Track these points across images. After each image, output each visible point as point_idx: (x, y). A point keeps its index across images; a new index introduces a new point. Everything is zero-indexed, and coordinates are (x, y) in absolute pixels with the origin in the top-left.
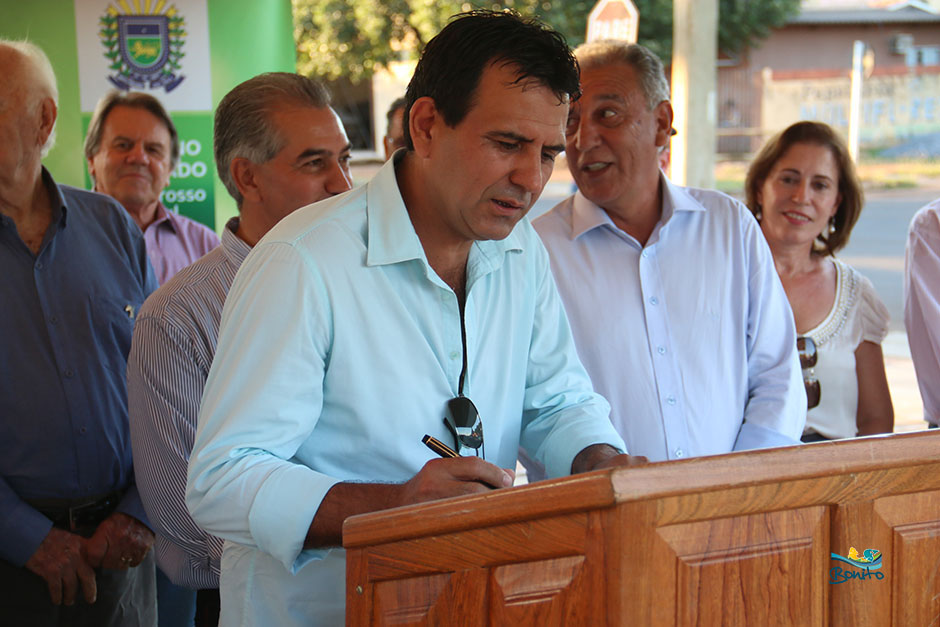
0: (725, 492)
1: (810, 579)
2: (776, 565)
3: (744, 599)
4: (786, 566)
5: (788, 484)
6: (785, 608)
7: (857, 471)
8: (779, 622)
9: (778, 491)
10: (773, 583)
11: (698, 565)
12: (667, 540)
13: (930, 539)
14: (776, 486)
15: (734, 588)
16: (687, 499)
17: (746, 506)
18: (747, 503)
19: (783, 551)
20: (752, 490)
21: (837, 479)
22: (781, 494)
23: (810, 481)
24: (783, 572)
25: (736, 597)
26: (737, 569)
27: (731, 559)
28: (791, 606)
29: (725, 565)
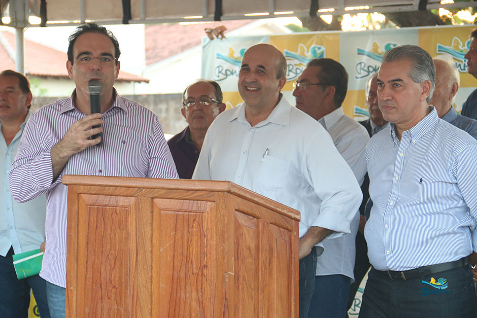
0: (98, 187)
1: (126, 218)
2: (114, 211)
3: (104, 219)
4: (118, 212)
5: (118, 188)
6: (117, 225)
7: (143, 188)
8: (115, 228)
9: (116, 189)
10: (113, 216)
11: (89, 206)
12: (84, 198)
13: (171, 214)
14: (115, 188)
15: (100, 215)
16: (86, 187)
17: (106, 192)
18: (105, 191)
19: (117, 208)
20: (107, 187)
21: (136, 189)
22: (116, 191)
23: (128, 188)
24: (117, 214)
25: (101, 218)
26: (101, 210)
27: (100, 207)
28: (120, 225)
29: (97, 208)
